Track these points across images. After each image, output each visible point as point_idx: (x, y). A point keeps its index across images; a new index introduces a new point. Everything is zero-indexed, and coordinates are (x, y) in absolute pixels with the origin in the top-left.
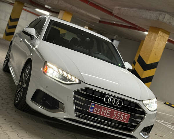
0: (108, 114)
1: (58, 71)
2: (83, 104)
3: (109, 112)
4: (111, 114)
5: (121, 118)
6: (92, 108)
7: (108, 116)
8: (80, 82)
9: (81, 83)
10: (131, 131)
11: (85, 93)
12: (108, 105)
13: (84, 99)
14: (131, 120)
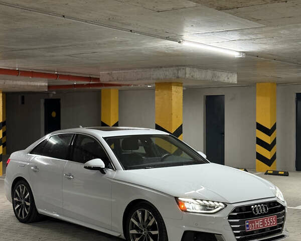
0: (261, 225)
1: (197, 203)
2: (239, 226)
3: (261, 222)
4: (264, 223)
5: (271, 222)
6: (248, 226)
7: (261, 227)
8: (225, 204)
9: (227, 205)
10: (280, 231)
11: (236, 214)
12: (258, 215)
13: (238, 220)
14: (278, 221)
